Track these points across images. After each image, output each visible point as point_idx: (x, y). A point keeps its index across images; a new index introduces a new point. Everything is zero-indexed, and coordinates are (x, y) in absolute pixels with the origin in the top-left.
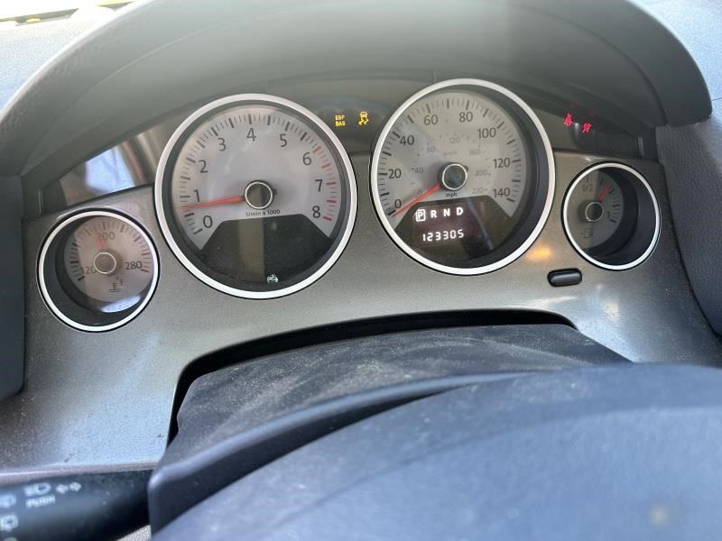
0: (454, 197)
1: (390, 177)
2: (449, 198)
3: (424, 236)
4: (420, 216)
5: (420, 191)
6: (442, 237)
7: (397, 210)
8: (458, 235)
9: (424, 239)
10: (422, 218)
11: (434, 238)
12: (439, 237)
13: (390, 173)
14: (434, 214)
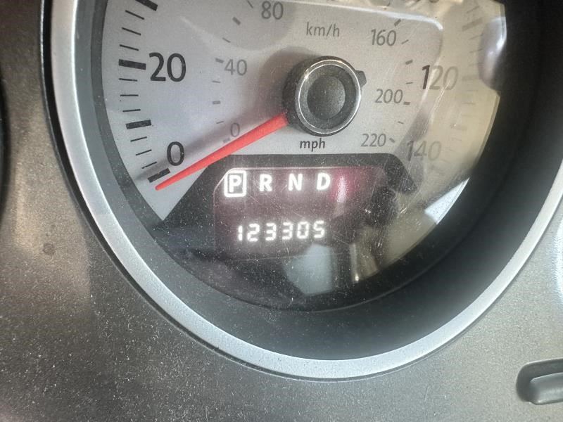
0: (317, 151)
1: (154, 78)
2: (306, 151)
3: (240, 229)
4: (233, 185)
5: (234, 125)
6: (280, 233)
7: (174, 170)
8: (312, 232)
9: (240, 237)
10: (239, 190)
11: (262, 236)
12: (271, 236)
13: (153, 64)
14: (266, 182)
